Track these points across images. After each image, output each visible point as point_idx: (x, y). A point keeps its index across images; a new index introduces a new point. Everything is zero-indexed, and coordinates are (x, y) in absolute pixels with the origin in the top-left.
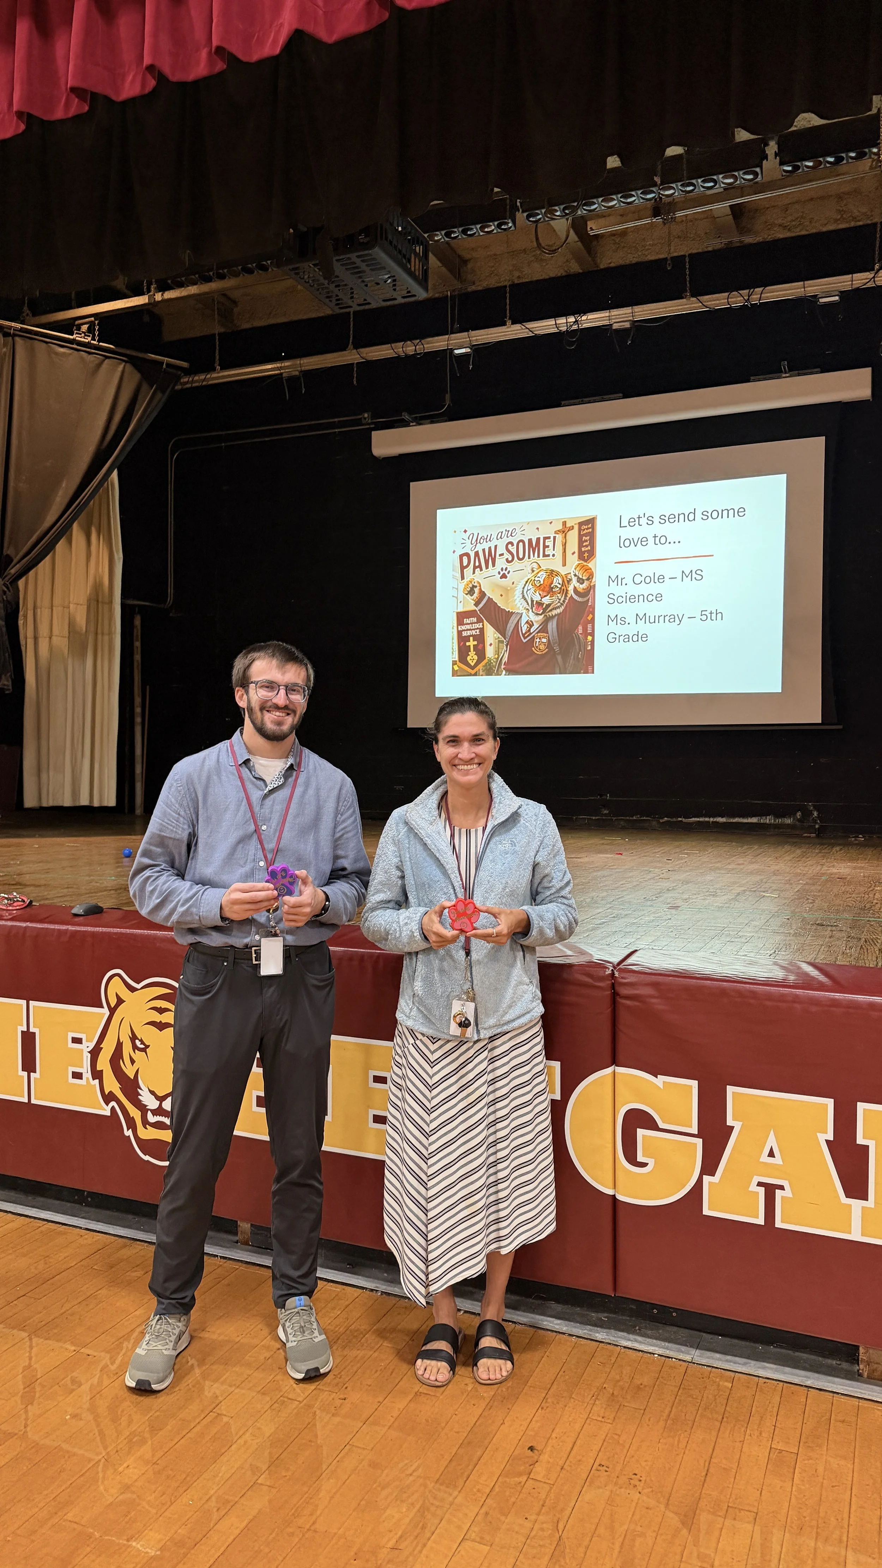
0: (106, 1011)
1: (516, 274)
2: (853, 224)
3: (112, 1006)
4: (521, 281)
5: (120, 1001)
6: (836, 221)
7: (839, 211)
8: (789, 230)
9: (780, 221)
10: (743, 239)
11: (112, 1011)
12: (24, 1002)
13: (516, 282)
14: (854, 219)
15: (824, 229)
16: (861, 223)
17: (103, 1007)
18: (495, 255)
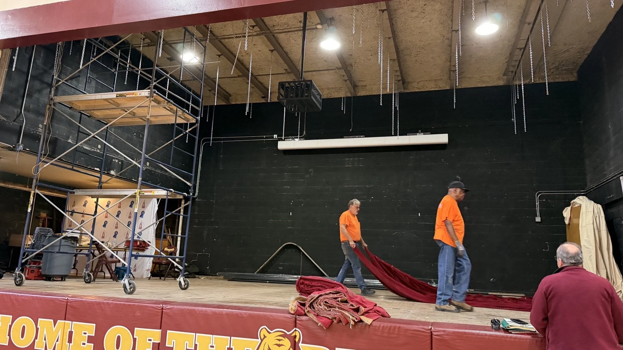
0: (259, 340)
1: (329, 95)
2: (440, 89)
3: (262, 339)
4: (331, 97)
5: (265, 337)
6: (435, 88)
7: (435, 85)
8: (419, 89)
9: (416, 86)
10: (405, 91)
11: (262, 340)
12: (229, 337)
13: (329, 97)
14: (440, 87)
15: (431, 90)
16: (443, 89)
17: (258, 339)
18: (322, 89)
